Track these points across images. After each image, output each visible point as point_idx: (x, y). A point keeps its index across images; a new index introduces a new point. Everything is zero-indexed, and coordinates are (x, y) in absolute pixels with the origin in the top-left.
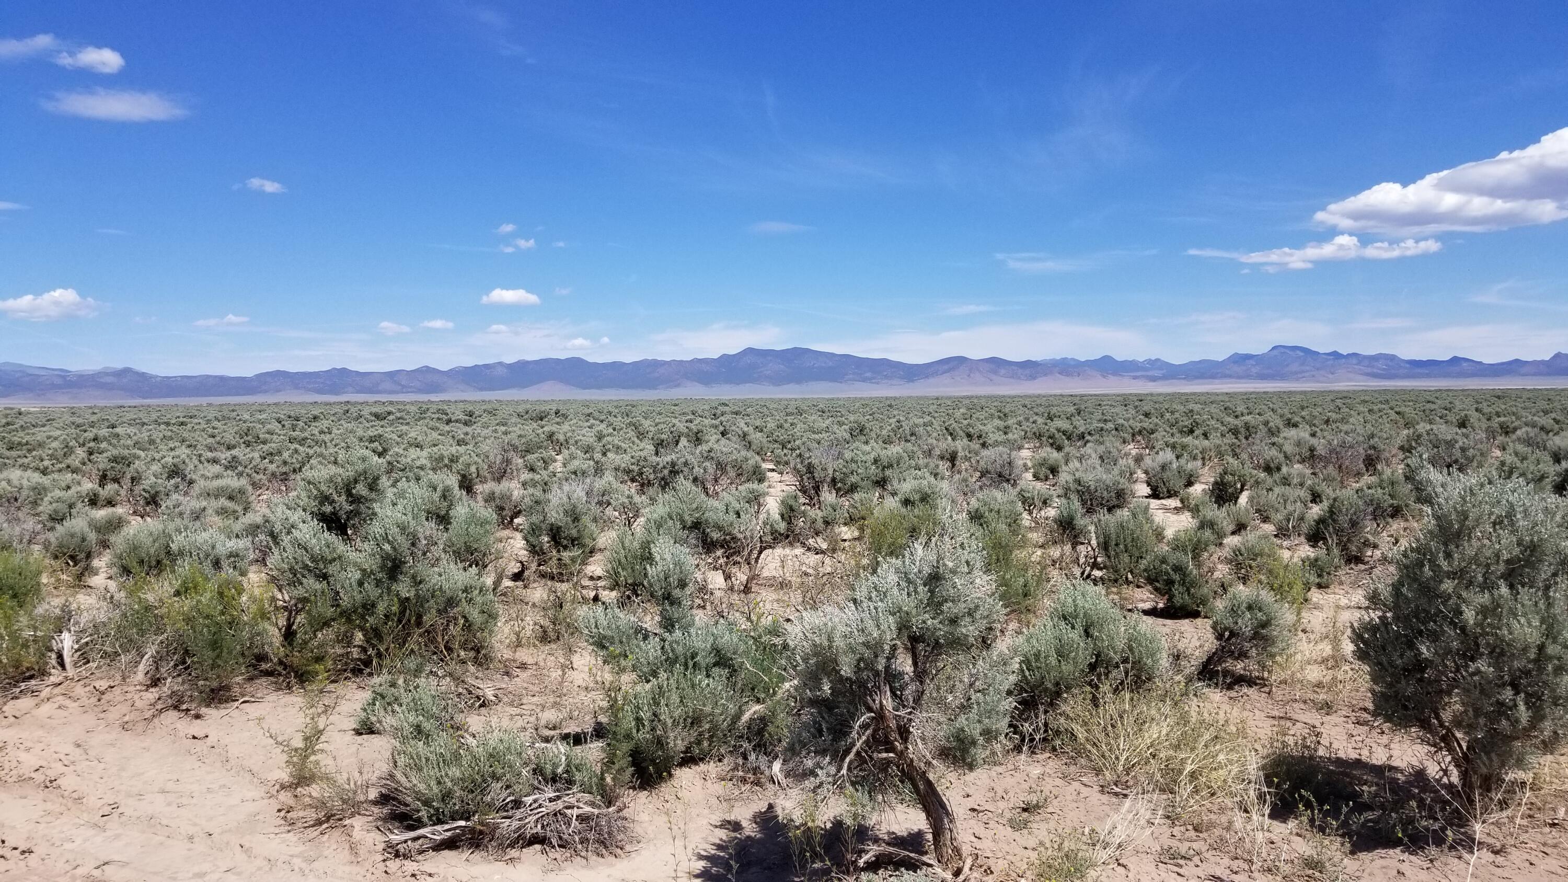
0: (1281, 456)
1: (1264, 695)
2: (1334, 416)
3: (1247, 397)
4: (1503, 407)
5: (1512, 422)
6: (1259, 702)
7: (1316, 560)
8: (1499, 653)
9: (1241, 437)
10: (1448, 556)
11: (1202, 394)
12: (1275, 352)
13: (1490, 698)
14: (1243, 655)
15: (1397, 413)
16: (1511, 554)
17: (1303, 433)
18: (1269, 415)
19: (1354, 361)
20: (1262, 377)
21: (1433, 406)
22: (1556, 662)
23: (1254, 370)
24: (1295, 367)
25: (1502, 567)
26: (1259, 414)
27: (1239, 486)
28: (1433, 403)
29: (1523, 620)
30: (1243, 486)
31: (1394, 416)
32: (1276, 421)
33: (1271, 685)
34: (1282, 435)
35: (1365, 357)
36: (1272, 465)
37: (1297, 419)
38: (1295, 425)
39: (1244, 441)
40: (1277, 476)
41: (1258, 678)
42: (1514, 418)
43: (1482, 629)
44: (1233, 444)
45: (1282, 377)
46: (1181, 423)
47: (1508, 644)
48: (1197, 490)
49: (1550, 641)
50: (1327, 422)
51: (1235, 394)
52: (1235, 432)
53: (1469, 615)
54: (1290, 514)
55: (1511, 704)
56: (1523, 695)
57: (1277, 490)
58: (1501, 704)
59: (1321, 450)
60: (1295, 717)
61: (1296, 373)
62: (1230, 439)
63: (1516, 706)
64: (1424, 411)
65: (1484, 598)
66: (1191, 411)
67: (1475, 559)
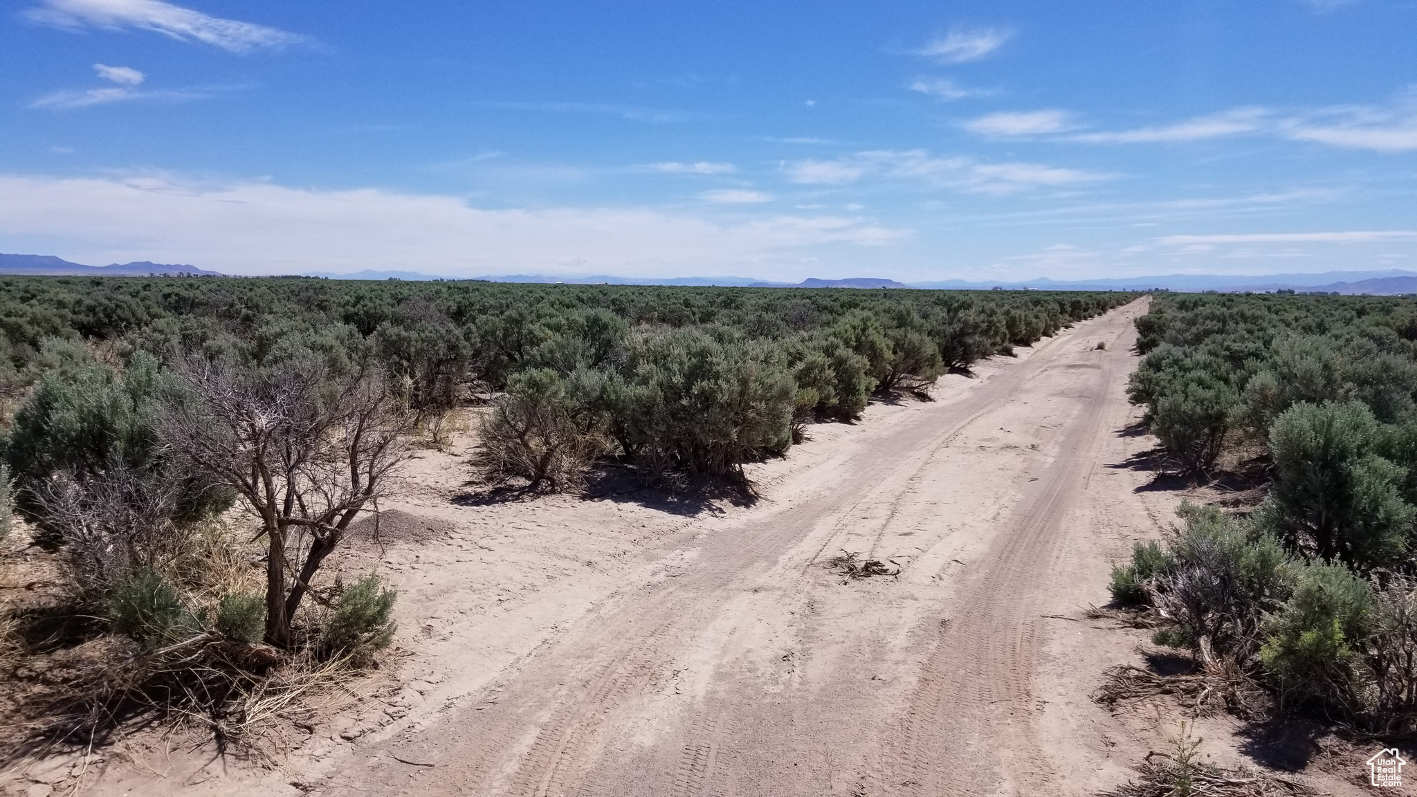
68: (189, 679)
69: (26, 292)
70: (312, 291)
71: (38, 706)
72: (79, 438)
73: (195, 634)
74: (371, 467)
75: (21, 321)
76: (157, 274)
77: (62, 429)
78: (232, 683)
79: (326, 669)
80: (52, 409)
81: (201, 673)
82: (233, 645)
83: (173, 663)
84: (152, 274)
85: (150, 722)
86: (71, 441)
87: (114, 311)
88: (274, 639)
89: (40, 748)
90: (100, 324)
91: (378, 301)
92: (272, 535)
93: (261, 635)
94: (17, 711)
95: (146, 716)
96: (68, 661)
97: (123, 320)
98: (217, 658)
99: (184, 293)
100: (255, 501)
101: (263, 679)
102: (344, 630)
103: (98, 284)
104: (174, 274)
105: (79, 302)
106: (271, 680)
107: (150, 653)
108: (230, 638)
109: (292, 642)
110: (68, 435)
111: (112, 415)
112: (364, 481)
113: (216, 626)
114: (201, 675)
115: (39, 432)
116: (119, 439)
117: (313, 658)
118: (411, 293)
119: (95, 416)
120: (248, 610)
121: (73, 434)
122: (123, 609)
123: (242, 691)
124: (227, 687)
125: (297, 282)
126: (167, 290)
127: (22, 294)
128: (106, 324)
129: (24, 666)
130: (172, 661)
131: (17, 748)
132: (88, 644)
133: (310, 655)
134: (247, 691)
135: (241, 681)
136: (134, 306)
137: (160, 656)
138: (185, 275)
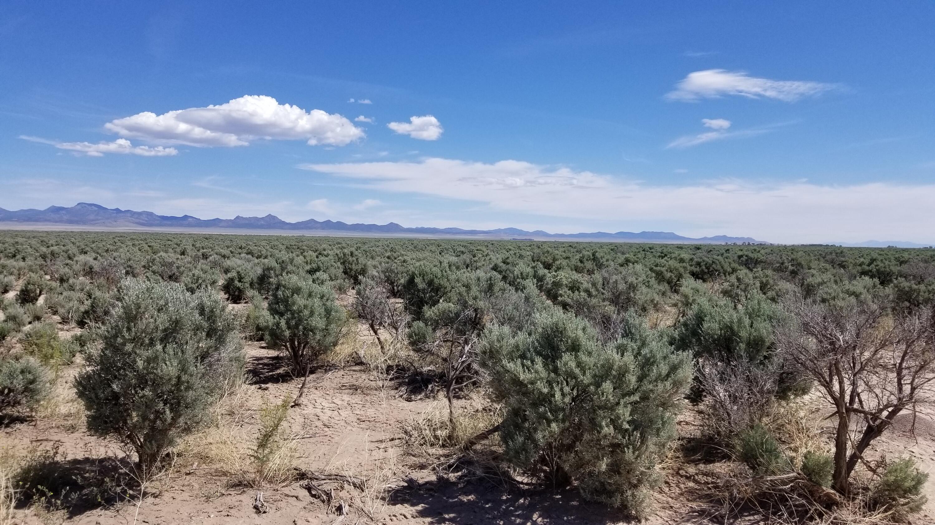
0: (71, 272)
1: (31, 427)
2: (111, 247)
3: (58, 234)
4: (206, 244)
5: (210, 252)
6: (27, 432)
7: (81, 336)
8: (156, 384)
9: (48, 260)
10: (129, 329)
11: (29, 232)
12: (79, 207)
13: (151, 409)
14: (17, 403)
15: (149, 246)
16: (164, 326)
17: (88, 258)
18: (70, 246)
19: (129, 215)
20: (70, 222)
21: (170, 243)
22: (186, 384)
23: (65, 217)
24: (92, 217)
25: (159, 334)
26: (64, 246)
27: (38, 292)
28: (171, 241)
29: (168, 363)
30: (40, 292)
31: (146, 247)
32: (73, 250)
33: (36, 420)
34: (75, 259)
35: (135, 213)
36: (65, 278)
37: (87, 249)
38: (86, 253)
39: (49, 263)
40: (65, 285)
41: (28, 417)
42: (210, 250)
43: (147, 370)
44: (42, 265)
45: (84, 223)
46: (8, 251)
47: (160, 378)
48: (11, 295)
49: (183, 373)
50: (107, 251)
51: (52, 232)
52: (44, 257)
53: (140, 364)
54: (71, 308)
55: (162, 411)
56: (168, 405)
57: (65, 294)
58: (157, 412)
59: (97, 268)
60: (50, 438)
61: (93, 220)
62: (40, 261)
63: (165, 412)
64: (165, 245)
65: (149, 353)
66: (17, 243)
67: (143, 331)
68: (784, 500)
69: (662, 253)
70: (834, 254)
71: (692, 494)
72: (719, 339)
73: (788, 472)
74: (913, 380)
75: (663, 269)
76: (729, 243)
77: (709, 333)
78: (810, 509)
79: (873, 517)
80: (704, 321)
81: (791, 498)
82: (812, 485)
83: (773, 488)
84: (727, 243)
85: (759, 522)
86: (714, 340)
87: (711, 265)
88: (837, 487)
89: (696, 520)
90: (703, 272)
91: (887, 263)
92: (841, 418)
93: (830, 483)
94: (682, 494)
95: (756, 517)
96: (706, 472)
97: (716, 271)
98: (801, 491)
99: (751, 255)
100: (831, 393)
101: (830, 513)
102: (887, 493)
103: (699, 249)
104: (740, 243)
105: (692, 260)
106: (835, 515)
107: (762, 477)
108: (810, 480)
109: (849, 493)
110: (712, 337)
111: (738, 327)
112: (907, 389)
113: (801, 470)
114: (791, 499)
115: (695, 333)
116: (742, 342)
117: (864, 508)
118: (911, 257)
119: (727, 326)
120: (823, 464)
121: (716, 337)
122: (744, 447)
123: (817, 517)
124: (807, 512)
125: (822, 248)
126: (740, 253)
127: (659, 254)
128: (706, 273)
129: (683, 469)
130: (772, 485)
131: (684, 516)
132: (718, 464)
133: (862, 504)
134: (819, 518)
135: (816, 510)
136: (723, 262)
137: (767, 481)
138: (747, 244)
